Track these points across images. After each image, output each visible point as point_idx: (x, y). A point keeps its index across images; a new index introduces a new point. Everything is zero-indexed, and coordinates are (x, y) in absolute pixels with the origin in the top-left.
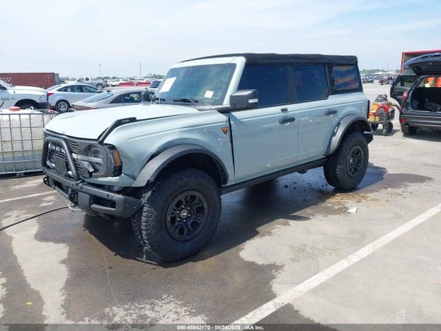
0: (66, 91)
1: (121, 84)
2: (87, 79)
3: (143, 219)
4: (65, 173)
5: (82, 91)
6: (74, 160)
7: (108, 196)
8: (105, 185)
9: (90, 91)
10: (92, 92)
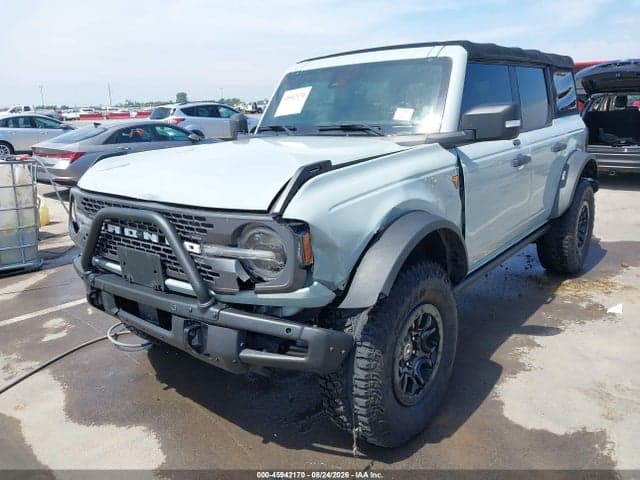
0: (6, 125)
1: (82, 116)
2: (27, 109)
3: (359, 374)
4: (154, 283)
5: (34, 125)
6: (191, 256)
7: (288, 330)
8: (259, 307)
9: (46, 126)
10: (51, 127)
